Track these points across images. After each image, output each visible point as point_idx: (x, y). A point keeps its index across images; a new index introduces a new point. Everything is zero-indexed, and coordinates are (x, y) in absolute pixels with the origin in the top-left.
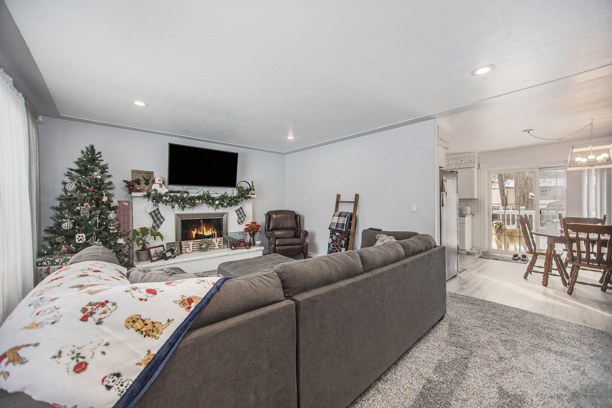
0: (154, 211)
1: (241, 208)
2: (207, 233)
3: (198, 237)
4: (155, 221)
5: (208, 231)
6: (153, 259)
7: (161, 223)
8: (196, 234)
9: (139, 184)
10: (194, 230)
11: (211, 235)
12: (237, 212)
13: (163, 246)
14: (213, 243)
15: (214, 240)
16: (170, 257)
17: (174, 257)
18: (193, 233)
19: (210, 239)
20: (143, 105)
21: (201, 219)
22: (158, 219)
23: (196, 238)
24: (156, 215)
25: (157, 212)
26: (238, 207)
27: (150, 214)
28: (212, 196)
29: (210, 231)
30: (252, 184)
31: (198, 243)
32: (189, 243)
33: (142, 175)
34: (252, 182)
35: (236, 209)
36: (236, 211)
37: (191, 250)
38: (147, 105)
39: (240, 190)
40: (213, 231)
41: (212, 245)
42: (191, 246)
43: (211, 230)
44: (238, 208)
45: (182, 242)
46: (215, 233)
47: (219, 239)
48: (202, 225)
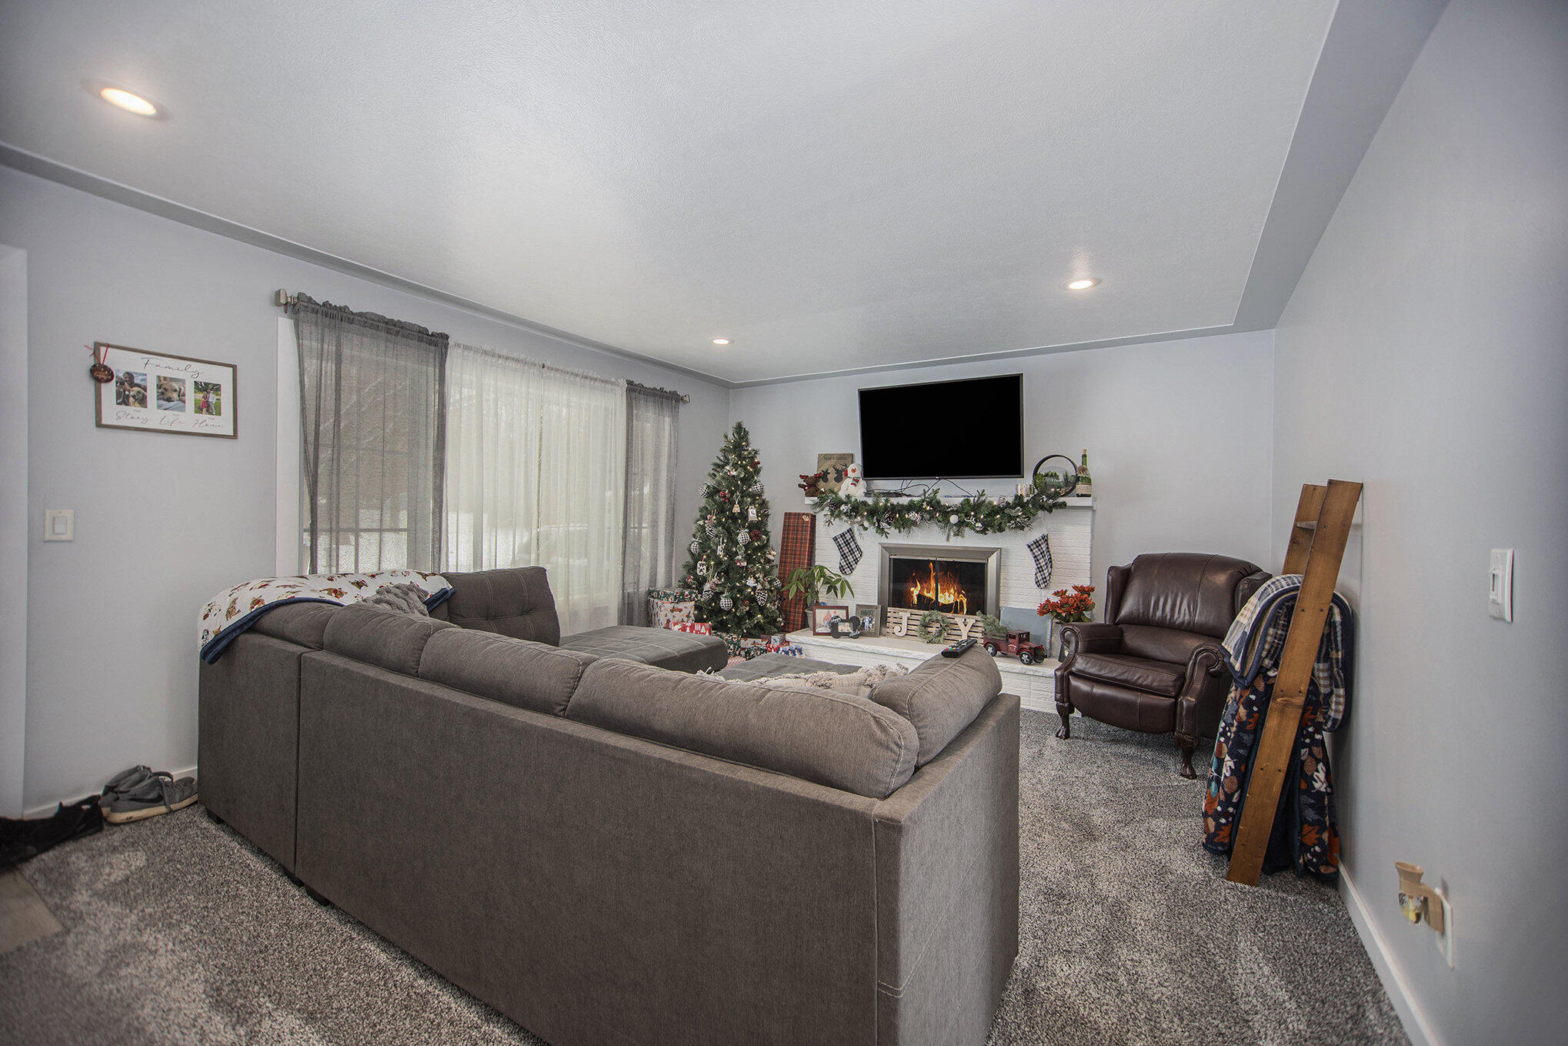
0: (843, 535)
1: (1045, 538)
2: (947, 598)
3: (924, 603)
4: (844, 557)
5: (947, 594)
6: (818, 630)
7: (856, 561)
8: (919, 596)
9: (826, 480)
10: (916, 587)
11: (952, 604)
12: (1032, 550)
13: (846, 608)
14: (955, 627)
15: (959, 619)
16: (847, 635)
17: (855, 637)
18: (913, 592)
19: (950, 615)
20: (726, 342)
21: (932, 561)
22: (851, 552)
23: (919, 606)
24: (847, 544)
25: (848, 536)
26: (1035, 535)
27: (835, 539)
28: (945, 502)
29: (950, 593)
30: (1084, 462)
31: (919, 618)
32: (901, 614)
33: (833, 462)
34: (1084, 456)
35: (1031, 541)
36: (1029, 547)
37: (904, 632)
38: (732, 342)
39: (1041, 484)
40: (959, 594)
41: (954, 632)
42: (904, 622)
43: (952, 591)
44: (1034, 539)
45: (889, 609)
46: (961, 602)
47: (971, 620)
48: (933, 574)
